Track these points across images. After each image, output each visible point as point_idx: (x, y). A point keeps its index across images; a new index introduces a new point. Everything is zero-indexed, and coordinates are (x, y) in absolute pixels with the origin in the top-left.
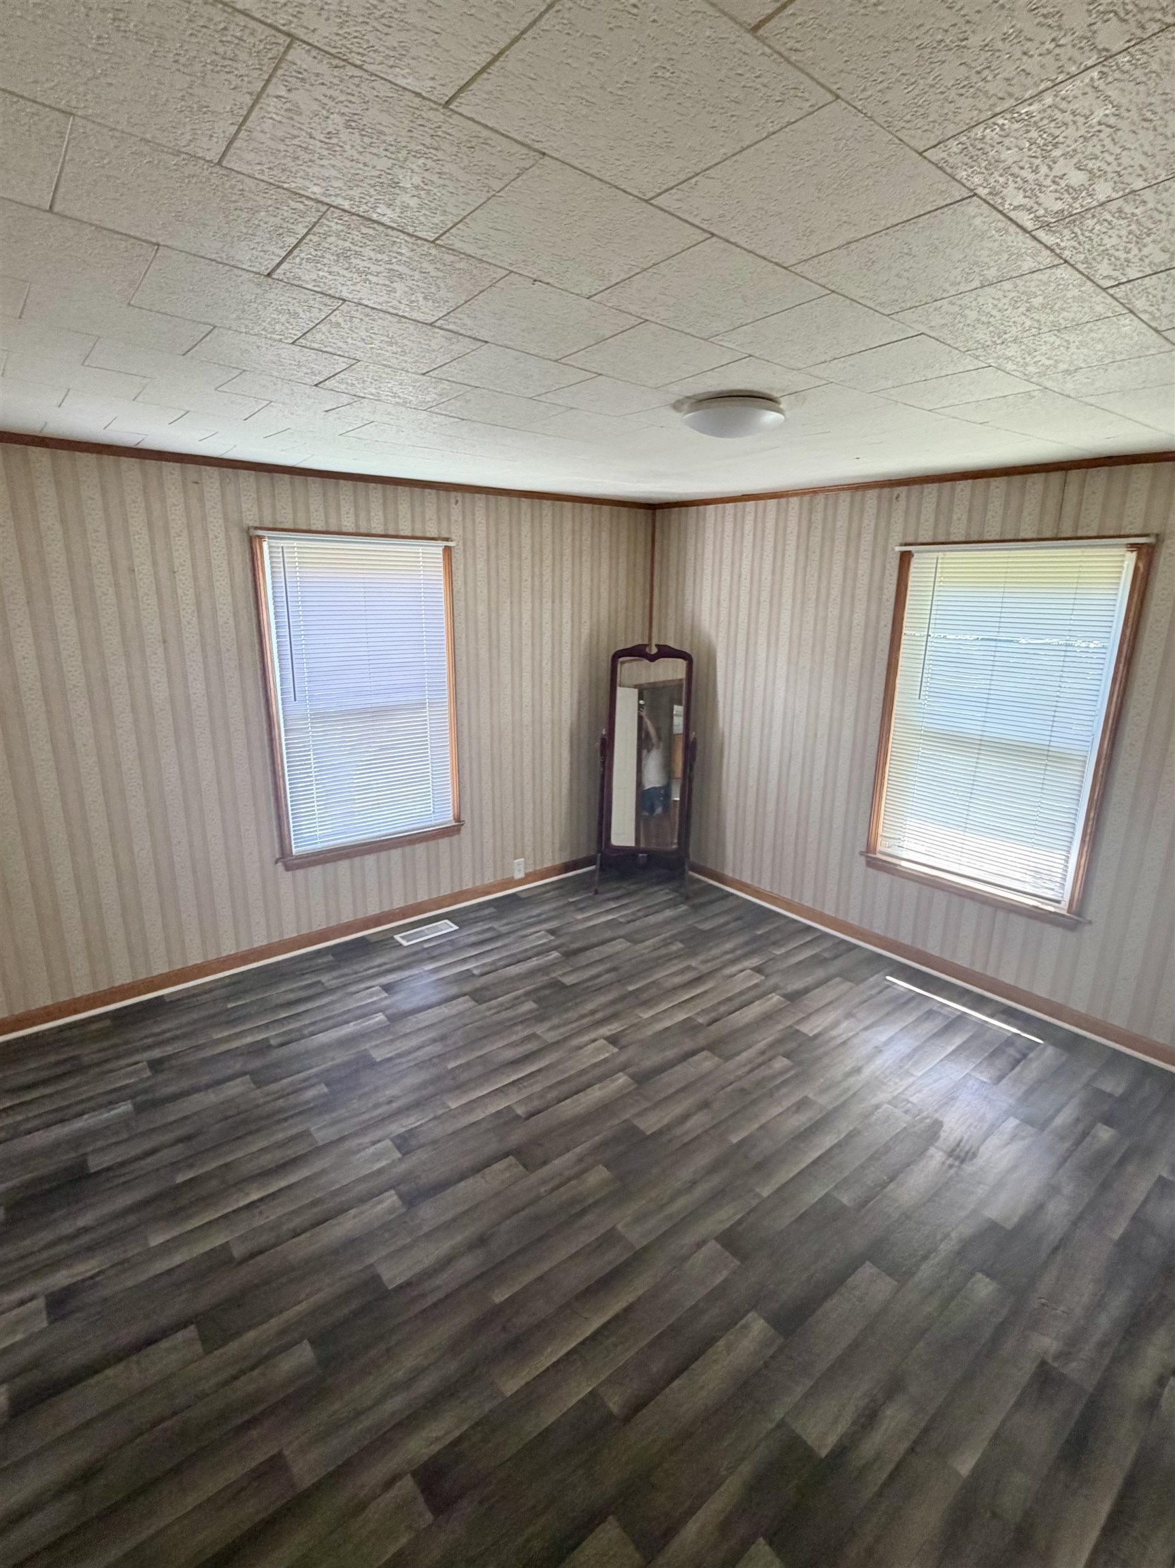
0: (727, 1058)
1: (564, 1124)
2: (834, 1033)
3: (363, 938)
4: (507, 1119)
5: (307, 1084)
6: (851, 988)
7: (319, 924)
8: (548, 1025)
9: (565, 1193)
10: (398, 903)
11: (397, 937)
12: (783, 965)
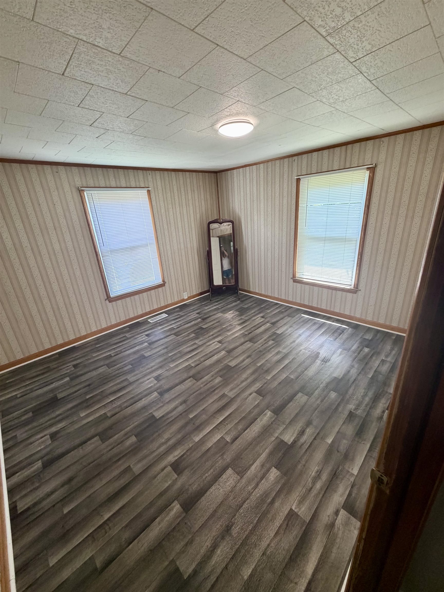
0: (255, 343)
1: (207, 367)
2: (286, 332)
3: (138, 322)
4: (189, 368)
5: (125, 365)
6: (291, 319)
7: (123, 319)
8: (199, 340)
9: (209, 386)
10: (148, 310)
11: (149, 320)
12: (270, 315)
